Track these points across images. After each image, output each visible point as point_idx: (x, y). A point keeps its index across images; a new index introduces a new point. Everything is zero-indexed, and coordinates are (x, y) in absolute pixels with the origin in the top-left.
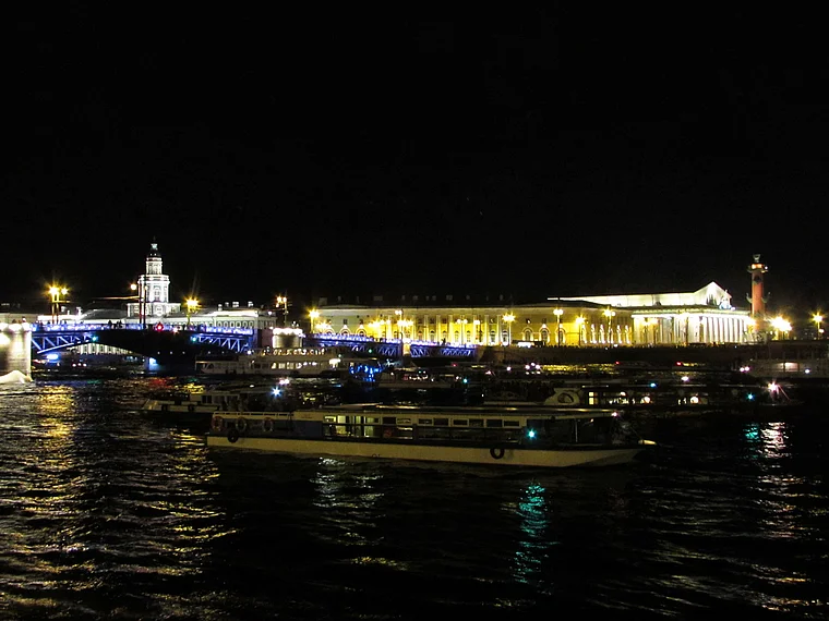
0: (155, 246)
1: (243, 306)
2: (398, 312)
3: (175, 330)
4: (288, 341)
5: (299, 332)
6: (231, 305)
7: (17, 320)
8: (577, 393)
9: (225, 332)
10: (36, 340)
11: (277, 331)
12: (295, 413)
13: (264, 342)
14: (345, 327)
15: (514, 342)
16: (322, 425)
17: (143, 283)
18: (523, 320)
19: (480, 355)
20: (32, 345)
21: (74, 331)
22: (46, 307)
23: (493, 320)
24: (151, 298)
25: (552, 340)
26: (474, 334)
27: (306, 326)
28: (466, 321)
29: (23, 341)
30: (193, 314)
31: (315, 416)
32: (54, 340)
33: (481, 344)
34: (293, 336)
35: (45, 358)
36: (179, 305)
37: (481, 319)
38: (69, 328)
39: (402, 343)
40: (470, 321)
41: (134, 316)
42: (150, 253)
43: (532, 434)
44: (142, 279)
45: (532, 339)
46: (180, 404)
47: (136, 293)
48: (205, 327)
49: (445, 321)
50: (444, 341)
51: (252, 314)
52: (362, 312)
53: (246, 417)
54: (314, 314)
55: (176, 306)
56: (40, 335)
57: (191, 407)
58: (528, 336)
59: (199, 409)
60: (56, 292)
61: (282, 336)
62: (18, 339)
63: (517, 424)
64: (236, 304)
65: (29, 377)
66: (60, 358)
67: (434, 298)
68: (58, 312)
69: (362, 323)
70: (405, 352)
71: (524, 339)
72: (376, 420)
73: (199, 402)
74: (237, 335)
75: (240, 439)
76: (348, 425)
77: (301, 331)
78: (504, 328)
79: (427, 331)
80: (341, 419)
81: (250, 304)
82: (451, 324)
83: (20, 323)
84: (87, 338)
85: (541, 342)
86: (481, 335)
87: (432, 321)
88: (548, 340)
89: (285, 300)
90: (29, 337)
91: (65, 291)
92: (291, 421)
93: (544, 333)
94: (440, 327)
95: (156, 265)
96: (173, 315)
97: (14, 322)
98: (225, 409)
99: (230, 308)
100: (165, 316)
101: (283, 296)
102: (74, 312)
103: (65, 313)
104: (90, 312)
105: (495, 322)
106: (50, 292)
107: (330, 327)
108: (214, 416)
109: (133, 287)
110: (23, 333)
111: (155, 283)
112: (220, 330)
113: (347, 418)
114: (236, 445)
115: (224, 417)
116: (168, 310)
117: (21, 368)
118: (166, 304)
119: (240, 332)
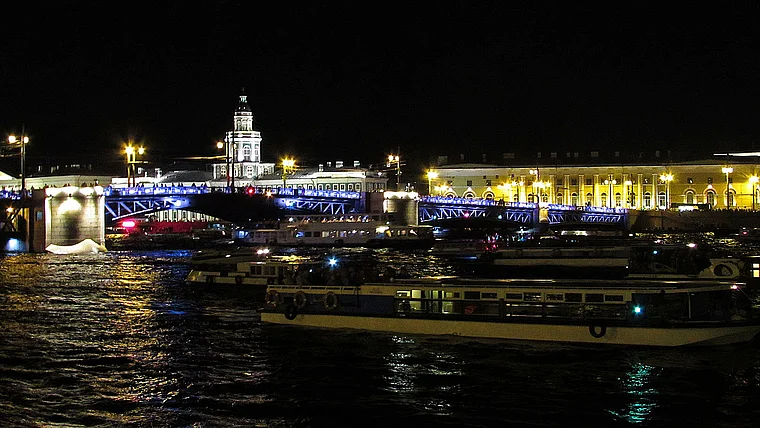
0: (244, 98)
1: (348, 166)
2: (533, 172)
3: (269, 194)
4: (401, 205)
5: (413, 195)
6: (334, 164)
7: (88, 183)
8: (736, 264)
9: (327, 195)
10: (110, 205)
11: (389, 194)
12: (362, 287)
13: (373, 207)
14: (470, 189)
15: (674, 205)
16: (394, 300)
17: (231, 140)
18: (685, 180)
19: (633, 221)
20: (106, 210)
21: (153, 195)
22: (120, 168)
23: (647, 180)
24: (241, 158)
25: (720, 203)
26: (625, 196)
27: (423, 188)
28: (614, 182)
29: (96, 206)
30: (289, 176)
31: (386, 291)
32: (130, 205)
33: (634, 208)
34: (407, 200)
35: (120, 225)
36: (273, 165)
37: (633, 179)
38: (147, 191)
39: (538, 208)
40: (619, 181)
41: (221, 178)
42: (237, 106)
43: (638, 310)
44: (230, 136)
45: (695, 202)
46: (227, 276)
47: (223, 152)
48: (304, 190)
49: (589, 182)
50: (589, 204)
51: (359, 175)
52: (490, 172)
53: (306, 291)
54: (432, 175)
55: (270, 166)
56: (114, 199)
57: (239, 279)
58: (690, 198)
59: (248, 281)
60: (131, 151)
61: (395, 199)
62: (90, 205)
63: (620, 298)
64: (340, 164)
65: (103, 247)
66: (137, 226)
67: (576, 155)
68: (134, 174)
69: (489, 185)
70: (541, 219)
71: (685, 202)
72: (457, 295)
73: (247, 274)
74: (341, 200)
75: (299, 316)
76: (423, 300)
77: (417, 194)
78: (661, 188)
79: (567, 193)
80: (416, 293)
81: (356, 163)
82: (597, 186)
83: (92, 186)
84: (168, 203)
85: (707, 205)
86: (633, 198)
87: (574, 182)
88: (715, 203)
89: (397, 158)
90: (102, 202)
91: (142, 151)
92: (358, 295)
93: (710, 194)
94: (584, 189)
95: (246, 120)
96: (265, 177)
97: (84, 185)
98: (281, 283)
99: (333, 169)
100: (257, 179)
101: (395, 154)
102: (153, 174)
103: (143, 175)
104: (171, 174)
105: (650, 182)
106: (125, 151)
107: (451, 190)
108: (268, 290)
109: (220, 145)
110: (96, 198)
111: (245, 142)
112: (321, 194)
113: (423, 293)
114: (294, 322)
115: (280, 290)
116: (261, 171)
117: (94, 237)
118: (257, 164)
119: (344, 195)
